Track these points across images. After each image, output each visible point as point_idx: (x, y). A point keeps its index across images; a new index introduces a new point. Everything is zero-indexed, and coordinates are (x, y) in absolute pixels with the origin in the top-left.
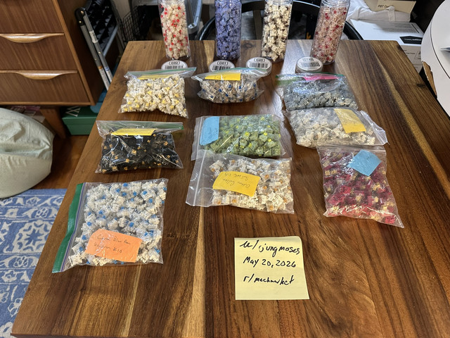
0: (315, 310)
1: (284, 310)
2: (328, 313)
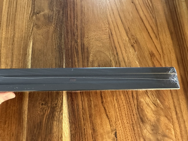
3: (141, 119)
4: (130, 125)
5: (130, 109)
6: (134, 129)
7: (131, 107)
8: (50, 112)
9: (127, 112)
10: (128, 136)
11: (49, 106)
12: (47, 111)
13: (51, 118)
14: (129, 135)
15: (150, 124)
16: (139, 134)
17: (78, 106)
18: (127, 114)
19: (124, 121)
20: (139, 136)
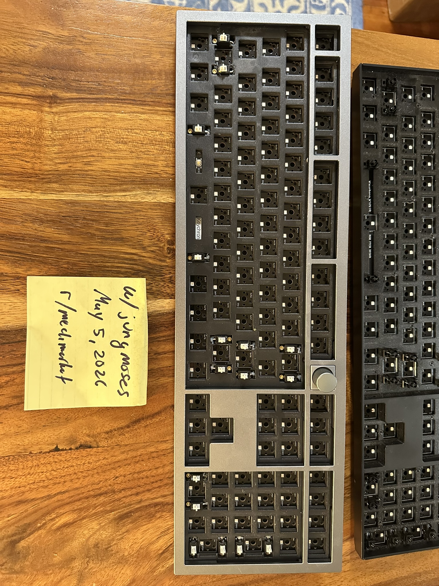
0: (39, 513)
1: (35, 463)
2: (36, 534)
3: (127, 515)
4: (110, 485)
5: (153, 483)
6: (100, 495)
7: (160, 487)
8: (150, 264)
9: (147, 477)
10: (82, 479)
11: (164, 261)
12: (152, 255)
13: (132, 269)
14: (85, 483)
15: (113, 540)
16: (87, 508)
17: (164, 341)
18: (141, 475)
19: (121, 469)
20: (81, 510)
